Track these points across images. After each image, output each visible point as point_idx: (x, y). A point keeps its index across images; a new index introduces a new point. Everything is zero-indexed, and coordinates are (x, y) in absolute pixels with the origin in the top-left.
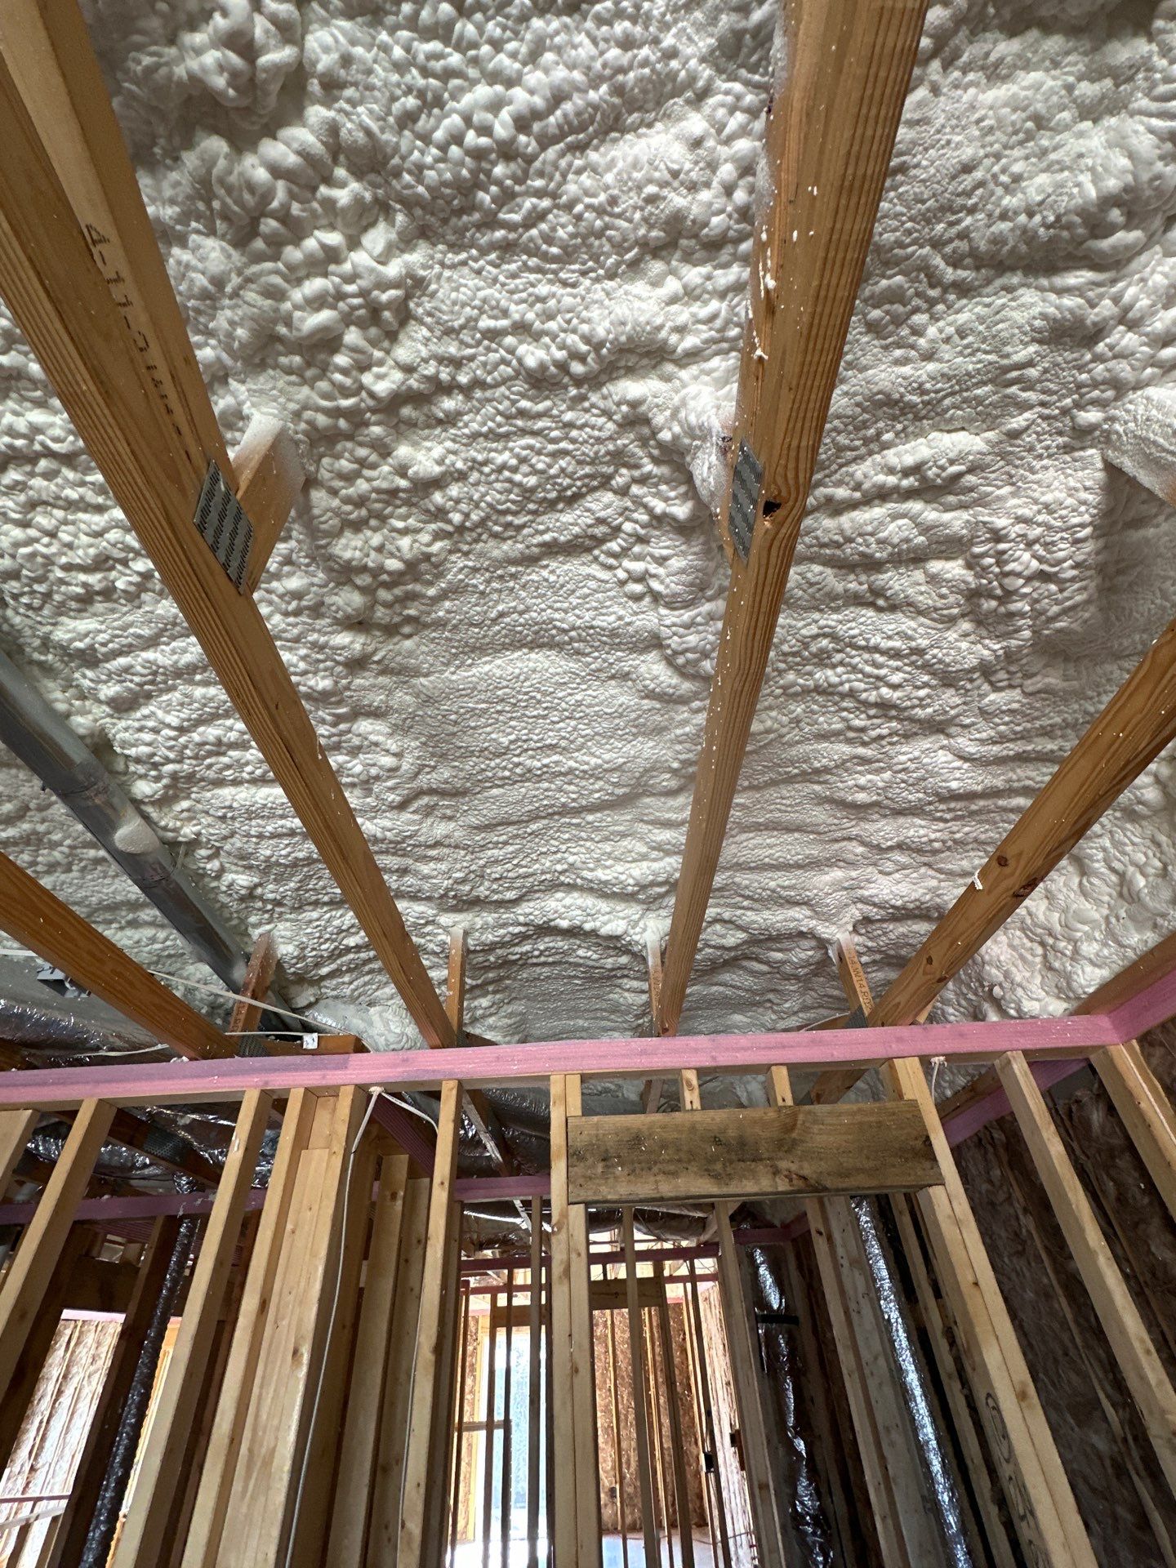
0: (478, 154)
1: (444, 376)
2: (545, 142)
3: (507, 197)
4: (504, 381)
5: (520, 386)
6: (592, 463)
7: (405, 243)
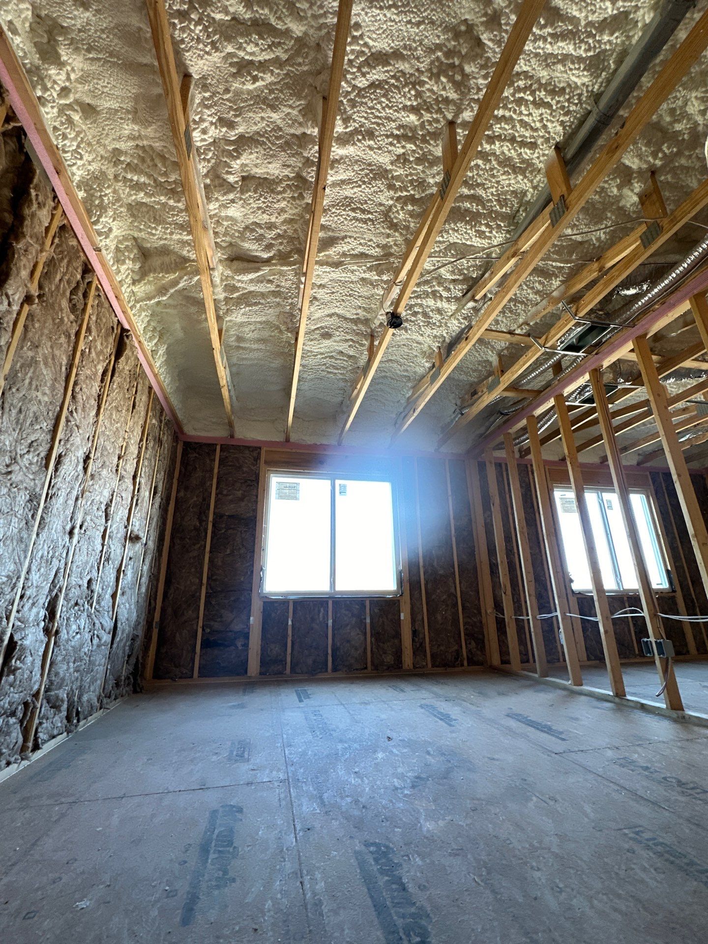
0: (370, 184)
1: (395, 142)
2: (356, 182)
3: (367, 175)
4: (381, 135)
5: (377, 133)
6: (362, 103)
7: (391, 171)
